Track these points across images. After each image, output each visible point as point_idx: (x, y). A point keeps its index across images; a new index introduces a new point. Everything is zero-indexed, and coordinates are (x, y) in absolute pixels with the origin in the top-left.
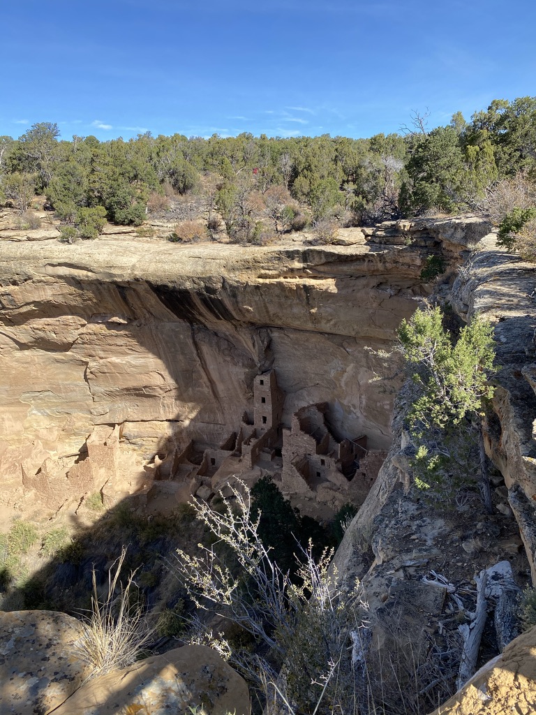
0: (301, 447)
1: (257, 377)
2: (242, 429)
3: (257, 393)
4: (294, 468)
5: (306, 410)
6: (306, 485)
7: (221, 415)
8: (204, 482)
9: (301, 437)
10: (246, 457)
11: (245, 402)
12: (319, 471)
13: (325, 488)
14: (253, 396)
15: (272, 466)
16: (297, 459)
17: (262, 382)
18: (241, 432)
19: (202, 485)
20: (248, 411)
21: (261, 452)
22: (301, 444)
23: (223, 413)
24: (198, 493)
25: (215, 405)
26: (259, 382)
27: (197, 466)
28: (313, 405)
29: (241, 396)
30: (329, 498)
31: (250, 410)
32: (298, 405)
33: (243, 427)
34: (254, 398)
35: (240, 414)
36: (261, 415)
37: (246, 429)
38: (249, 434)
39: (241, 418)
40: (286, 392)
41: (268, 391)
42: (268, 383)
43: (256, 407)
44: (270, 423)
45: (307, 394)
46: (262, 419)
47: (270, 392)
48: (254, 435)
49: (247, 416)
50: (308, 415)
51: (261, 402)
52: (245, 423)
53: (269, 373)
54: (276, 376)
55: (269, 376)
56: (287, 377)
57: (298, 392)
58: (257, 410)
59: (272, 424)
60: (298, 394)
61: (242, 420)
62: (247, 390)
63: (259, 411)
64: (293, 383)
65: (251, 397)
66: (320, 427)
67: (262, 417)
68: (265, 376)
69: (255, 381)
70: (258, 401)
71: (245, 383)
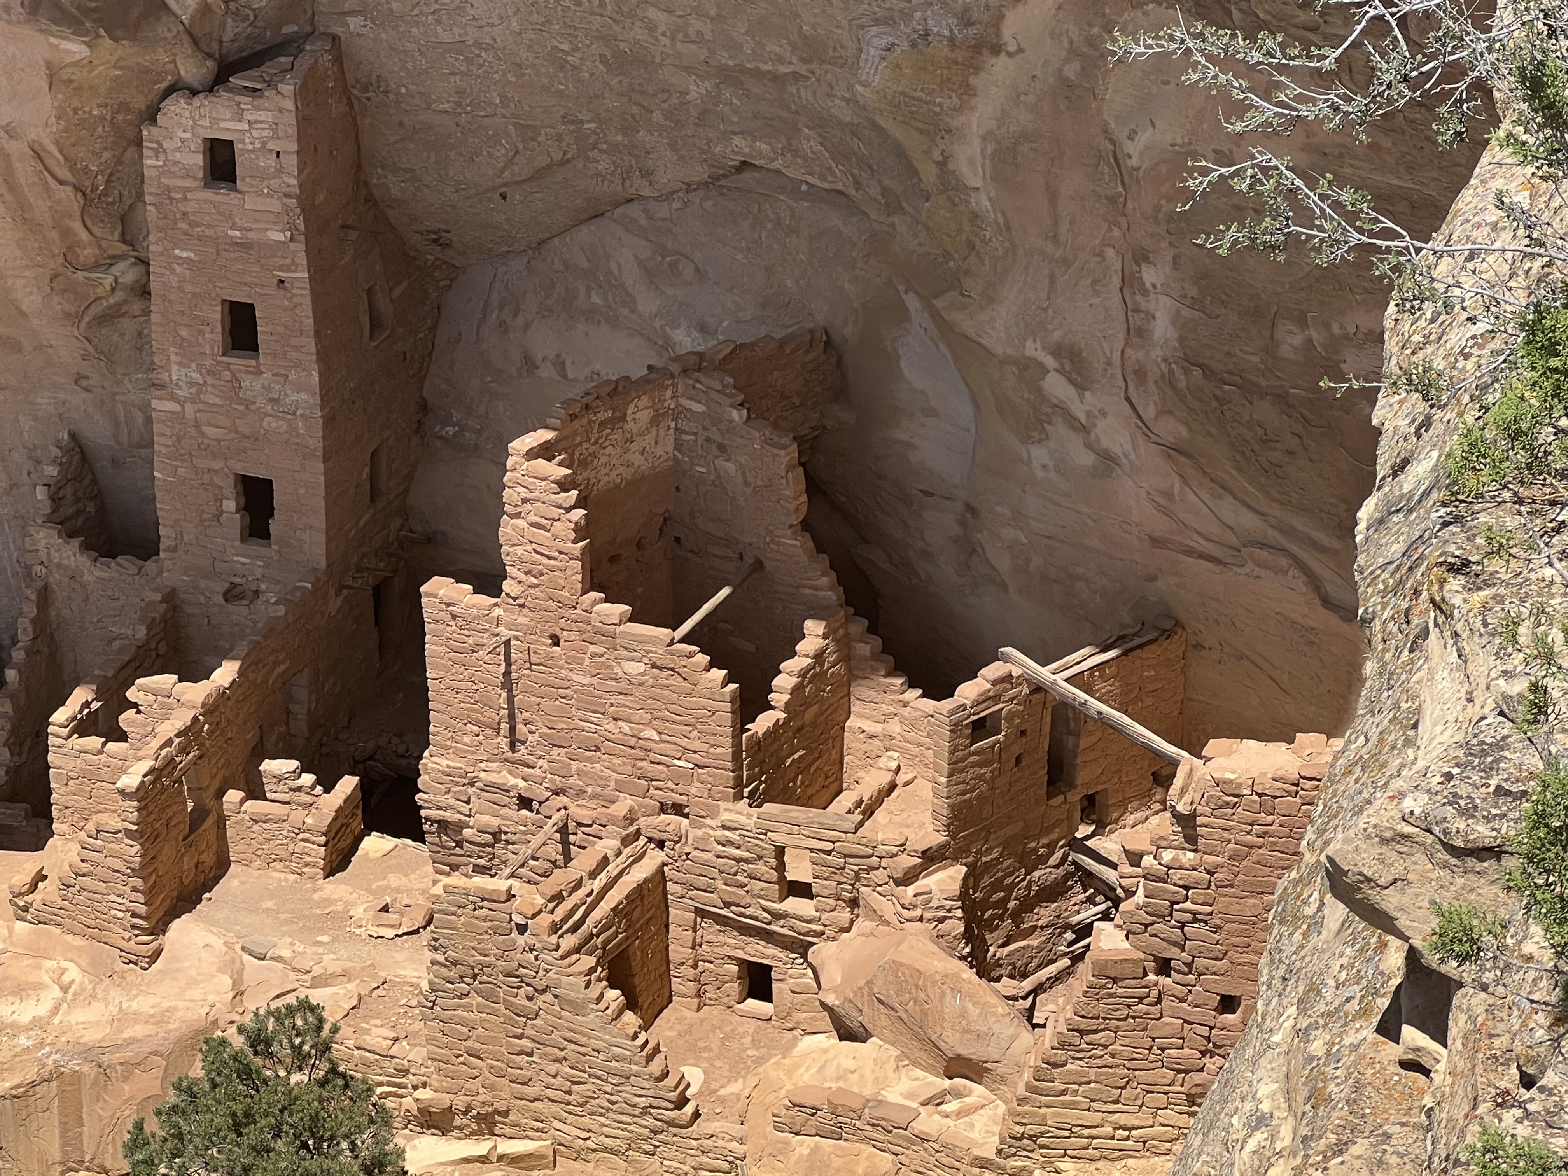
1: (176, 108)
2: (45, 595)
3: (174, 266)
5: (639, 415)
9: (599, 646)
11: (67, 346)
12: (762, 952)
14: (143, 290)
15: (338, 920)
17: (220, 161)
20: (98, 430)
26: (198, 160)
28: (699, 362)
29: (28, 294)
31: (117, 424)
32: (560, 365)
33: (55, 577)
34: (147, 313)
35: (29, 465)
36: (218, 465)
37: (87, 599)
38: (110, 642)
39: (41, 493)
40: (445, 246)
41: (280, 237)
42: (280, 170)
43: (173, 398)
44: (306, 536)
45: (641, 264)
46: (230, 505)
47: (299, 248)
48: (162, 649)
49: (94, 481)
50: (659, 451)
51: (218, 349)
52: (76, 543)
53: (285, 71)
54: (350, 104)
55: (289, 105)
56: (458, 104)
57: (556, 241)
58: (180, 417)
59: (322, 550)
60: (558, 265)
61: (49, 519)
62: (84, 235)
63: (204, 428)
64: (510, 162)
65: (119, 305)
66: (768, 564)
67: (231, 481)
68: (245, 101)
69: (160, 150)
70: (184, 333)
71: (64, 173)
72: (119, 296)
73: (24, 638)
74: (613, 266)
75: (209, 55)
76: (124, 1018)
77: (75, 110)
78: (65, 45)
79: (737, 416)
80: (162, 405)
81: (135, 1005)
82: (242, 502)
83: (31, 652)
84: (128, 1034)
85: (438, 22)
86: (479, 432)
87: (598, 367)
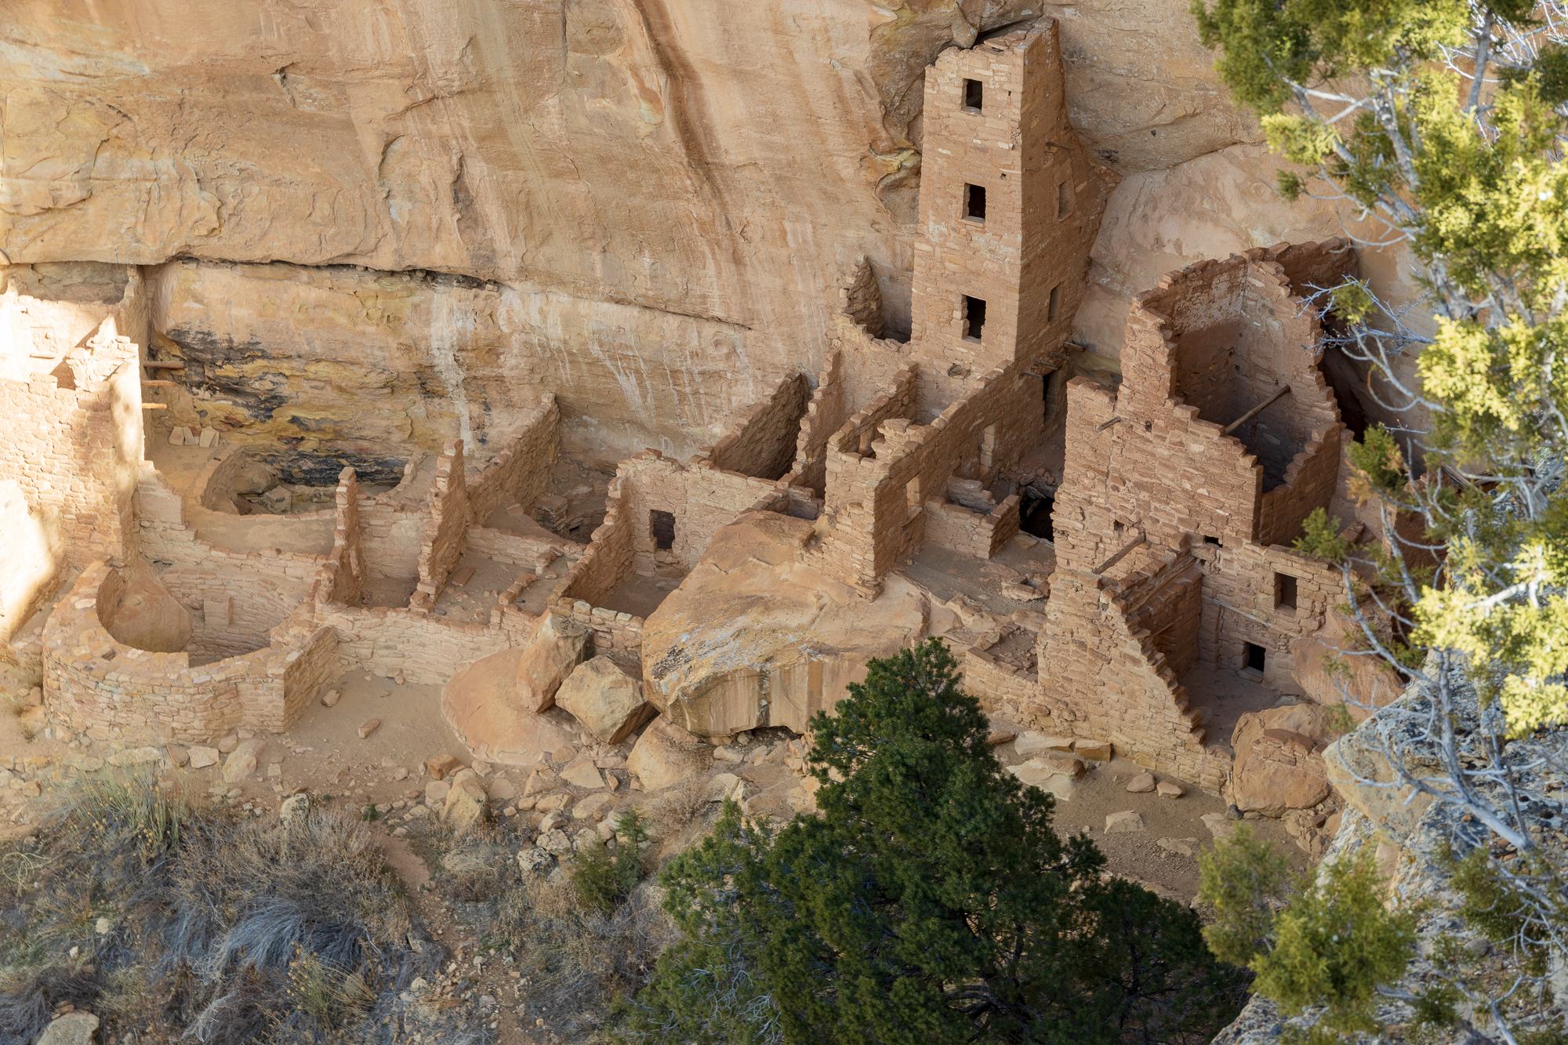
0: (1168, 495)
1: (948, 57)
2: (838, 359)
3: (936, 159)
4: (1114, 611)
5: (1221, 285)
6: (1174, 712)
7: (728, 269)
8: (603, 642)
9: (1174, 435)
10: (845, 524)
11: (867, 203)
12: (1260, 639)
13: (1282, 736)
14: (917, 172)
15: (994, 586)
16: (1139, 561)
17: (973, 93)
18: (835, 378)
19: (589, 651)
20: (883, 258)
21: (935, 506)
22: (1167, 479)
23: (737, 260)
24: (566, 697)
25: (696, 209)
26: (958, 92)
27: (570, 549)
28: (1264, 255)
29: (846, 167)
30: (1296, 793)
31: (895, 255)
32: (1178, 245)
33: (847, 348)
34: (918, 186)
35: (838, 275)
36: (952, 288)
37: (864, 364)
38: (876, 392)
39: (842, 294)
40: (1115, 161)
41: (1006, 146)
42: (1010, 103)
43: (928, 242)
44: (1004, 339)
45: (1237, 186)
46: (958, 314)
47: (1018, 153)
48: (906, 400)
49: (877, 289)
50: (1231, 310)
51: (959, 214)
52: (860, 327)
53: (1019, 40)
54: (1061, 65)
55: (1020, 62)
56: (1130, 71)
57: (1185, 165)
58: (931, 256)
59: (1013, 348)
60: (1185, 181)
61: (846, 311)
62: (884, 134)
63: (947, 264)
64: (1159, 113)
65: (902, 180)
66: (1293, 389)
67: (960, 299)
68: (992, 57)
69: (935, 84)
70: (939, 201)
71: (874, 92)
72: (903, 173)
73: (823, 385)
74: (1219, 185)
75: (973, 25)
76: (853, 631)
77: (885, 54)
78: (882, 12)
79: (1283, 292)
80: (921, 247)
81: (861, 624)
82: (966, 312)
83: (825, 393)
84: (856, 641)
85: (1122, 16)
86: (1123, 284)
87: (1202, 250)
